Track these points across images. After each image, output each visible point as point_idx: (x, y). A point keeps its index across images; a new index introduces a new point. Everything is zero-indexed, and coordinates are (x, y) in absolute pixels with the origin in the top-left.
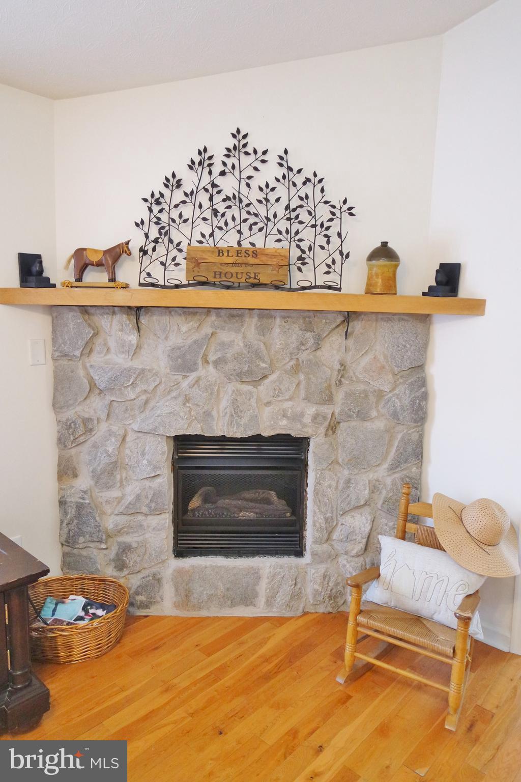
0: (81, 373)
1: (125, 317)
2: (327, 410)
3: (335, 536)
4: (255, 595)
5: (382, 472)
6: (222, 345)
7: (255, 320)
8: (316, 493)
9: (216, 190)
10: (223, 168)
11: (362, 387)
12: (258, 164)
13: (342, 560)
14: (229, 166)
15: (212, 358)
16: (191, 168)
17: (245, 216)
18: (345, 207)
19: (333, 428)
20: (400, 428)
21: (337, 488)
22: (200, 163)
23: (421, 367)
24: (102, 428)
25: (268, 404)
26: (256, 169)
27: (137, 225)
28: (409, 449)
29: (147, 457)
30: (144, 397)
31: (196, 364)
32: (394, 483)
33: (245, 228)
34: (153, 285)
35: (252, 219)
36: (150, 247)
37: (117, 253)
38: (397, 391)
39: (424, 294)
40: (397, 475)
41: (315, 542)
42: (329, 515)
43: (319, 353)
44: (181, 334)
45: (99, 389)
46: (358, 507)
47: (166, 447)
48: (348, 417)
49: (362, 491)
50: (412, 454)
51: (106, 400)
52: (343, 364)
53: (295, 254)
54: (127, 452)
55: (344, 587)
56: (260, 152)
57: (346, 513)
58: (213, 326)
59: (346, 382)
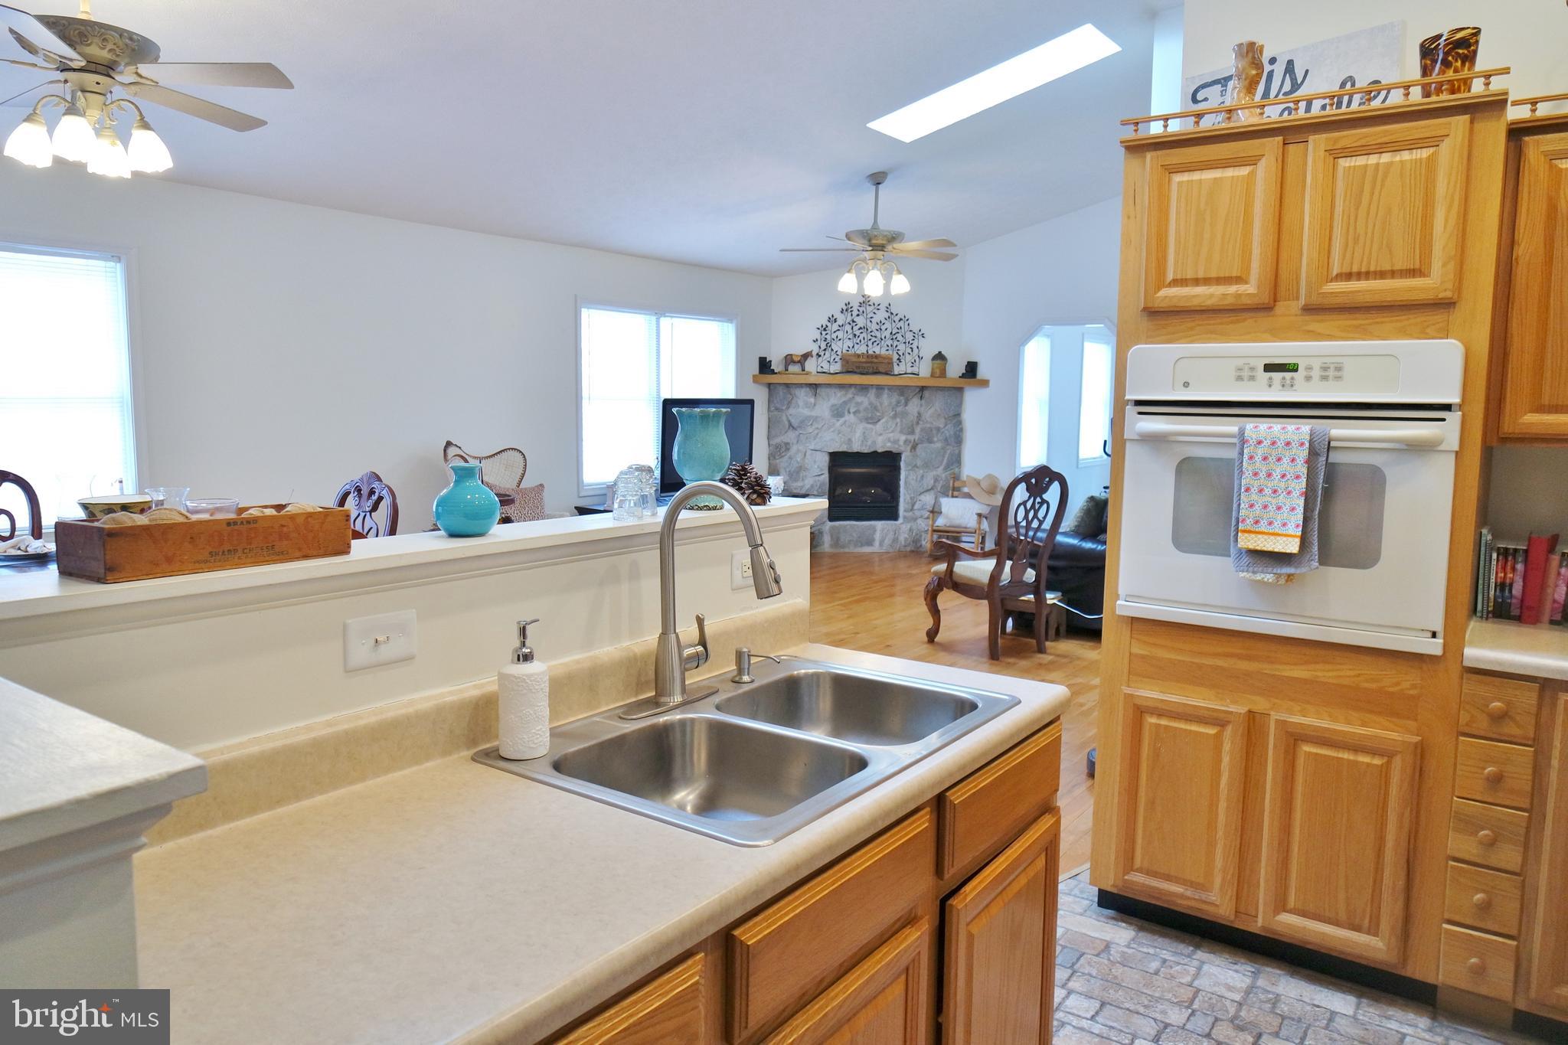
0: (784, 418)
1: (808, 389)
2: (911, 438)
3: (916, 507)
4: (874, 540)
5: (940, 470)
6: (858, 404)
7: (874, 390)
8: (906, 482)
9: (855, 324)
10: (858, 313)
11: (928, 425)
12: (875, 311)
13: (919, 521)
14: (861, 311)
15: (852, 410)
16: (842, 312)
17: (870, 337)
18: (920, 333)
19: (914, 448)
20: (948, 447)
21: (916, 480)
22: (846, 310)
23: (959, 415)
24: (794, 449)
25: (881, 435)
26: (874, 313)
27: (814, 341)
28: (954, 458)
29: (816, 464)
30: (816, 432)
31: (844, 413)
32: (946, 477)
33: (870, 343)
34: (824, 373)
35: (874, 339)
36: (822, 354)
37: (806, 356)
38: (947, 428)
39: (960, 377)
40: (948, 472)
41: (905, 511)
42: (912, 495)
43: (907, 408)
44: (836, 398)
45: (793, 427)
46: (928, 491)
47: (827, 458)
48: (922, 442)
49: (929, 481)
50: (957, 460)
51: (797, 433)
52: (919, 413)
53: (896, 357)
54: (807, 461)
55: (921, 536)
56: (876, 305)
57: (921, 494)
58: (854, 395)
59: (921, 423)
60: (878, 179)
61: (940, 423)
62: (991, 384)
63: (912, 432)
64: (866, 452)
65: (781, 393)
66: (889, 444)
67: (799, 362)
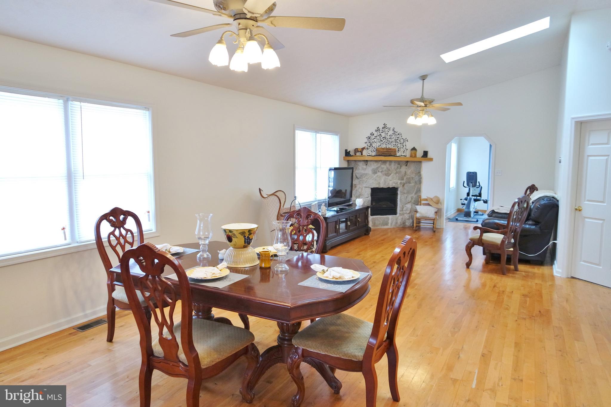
0: (354, 174)
1: (363, 162)
2: (402, 181)
3: (404, 209)
4: (388, 223)
5: (413, 195)
6: (382, 168)
7: (388, 163)
8: (400, 200)
9: (381, 136)
10: (382, 131)
11: (409, 177)
13: (405, 215)
14: (383, 131)
15: (380, 171)
16: (376, 131)
18: (406, 140)
19: (403, 186)
20: (416, 185)
21: (404, 199)
22: (378, 130)
23: (420, 172)
24: (358, 187)
25: (391, 180)
26: (388, 132)
27: (365, 143)
28: (418, 190)
29: (367, 193)
30: (366, 180)
31: (377, 172)
32: (416, 197)
33: (387, 143)
34: (370, 156)
35: (388, 142)
36: (369, 148)
37: (363, 149)
38: (416, 177)
39: (421, 157)
40: (416, 195)
41: (400, 211)
42: (403, 205)
43: (401, 169)
44: (374, 166)
45: (357, 178)
46: (409, 203)
47: (370, 190)
48: (406, 183)
49: (409, 199)
50: (419, 190)
51: (359, 180)
52: (405, 172)
53: (397, 149)
54: (363, 192)
55: (406, 221)
56: (389, 128)
57: (406, 204)
58: (381, 164)
59: (406, 175)
60: (423, 78)
62: (434, 160)
63: (403, 179)
64: (385, 187)
65: (353, 164)
66: (394, 184)
67: (361, 151)
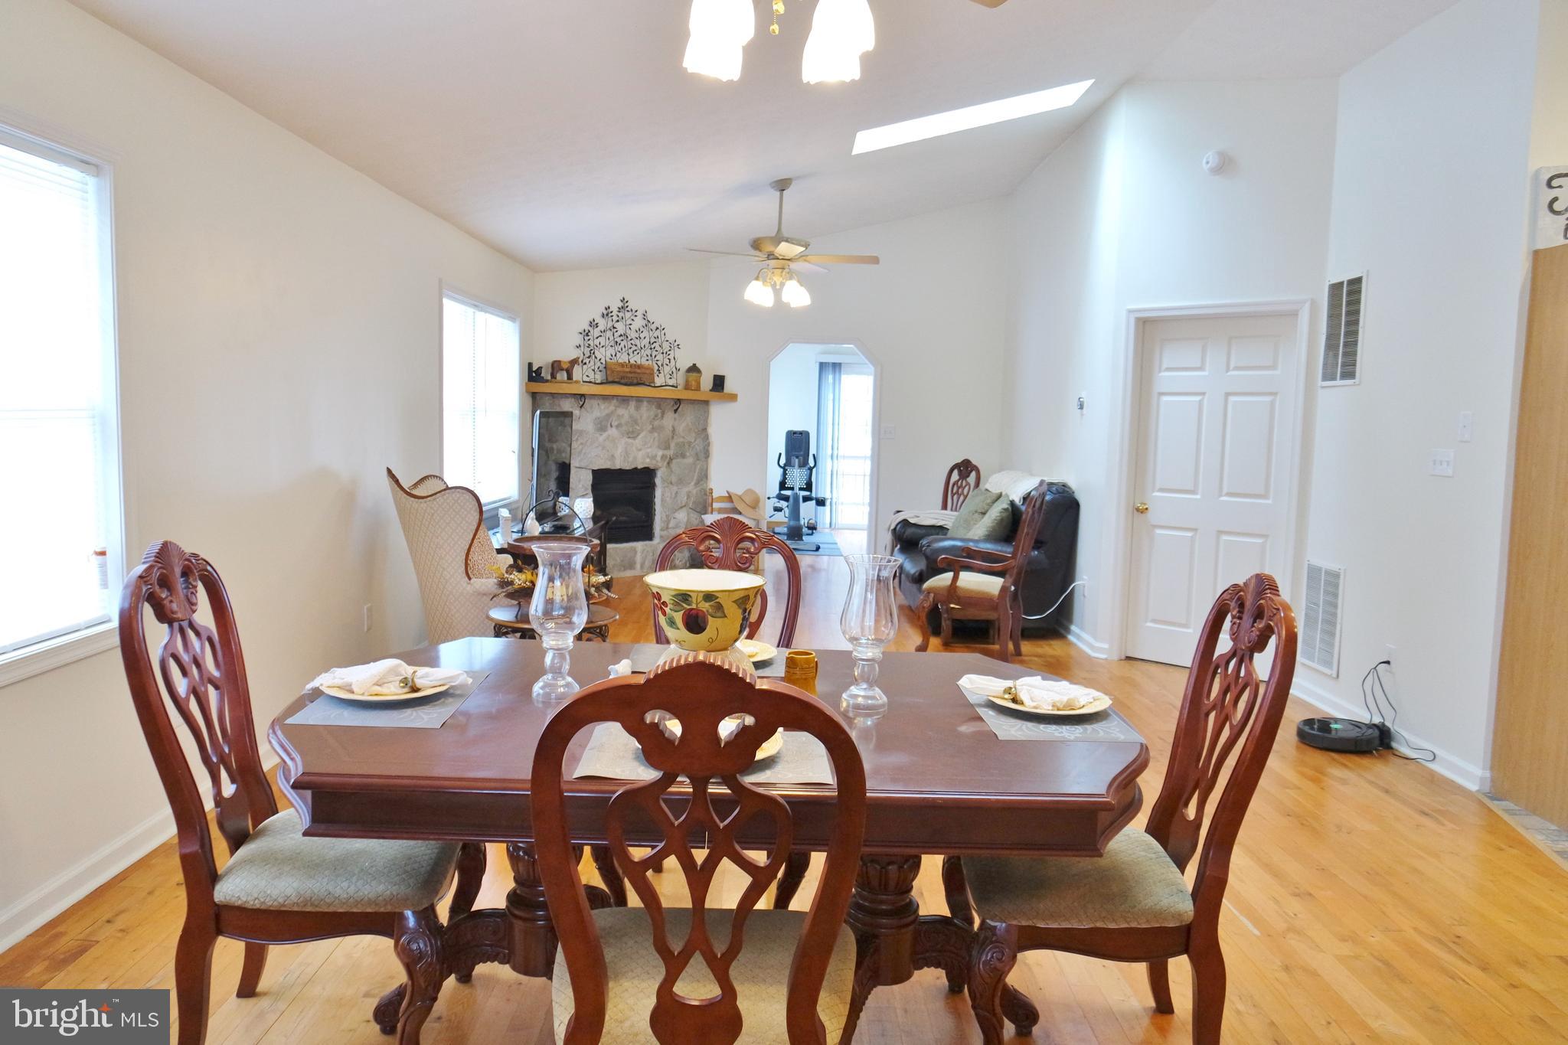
1: (573, 400)
2: (667, 453)
3: (671, 525)
5: (691, 487)
6: (620, 417)
7: (634, 403)
8: (662, 500)
9: (615, 330)
10: (617, 318)
11: (682, 440)
12: (633, 317)
14: (620, 317)
15: (615, 424)
16: (603, 317)
17: (630, 346)
18: (676, 344)
19: (668, 464)
20: (698, 462)
21: (671, 498)
22: (607, 315)
23: (705, 429)
25: (640, 450)
26: (633, 320)
27: (577, 347)
28: (703, 472)
29: (581, 483)
30: (581, 447)
31: (607, 427)
32: (697, 493)
33: (631, 351)
34: (590, 382)
35: (634, 348)
36: (587, 361)
37: (574, 362)
38: (697, 442)
39: (711, 390)
40: (698, 488)
41: (662, 530)
42: (667, 513)
43: (663, 422)
44: (600, 410)
46: (682, 507)
47: (590, 477)
48: (676, 456)
49: (682, 498)
50: (704, 476)
52: (673, 427)
53: (655, 367)
56: (634, 311)
57: (676, 510)
58: (616, 407)
59: (675, 437)
60: (785, 185)
61: (691, 438)
62: (737, 398)
63: (668, 447)
64: (628, 468)
65: (548, 404)
66: (648, 460)
67: (567, 370)
